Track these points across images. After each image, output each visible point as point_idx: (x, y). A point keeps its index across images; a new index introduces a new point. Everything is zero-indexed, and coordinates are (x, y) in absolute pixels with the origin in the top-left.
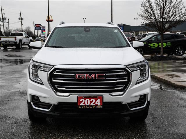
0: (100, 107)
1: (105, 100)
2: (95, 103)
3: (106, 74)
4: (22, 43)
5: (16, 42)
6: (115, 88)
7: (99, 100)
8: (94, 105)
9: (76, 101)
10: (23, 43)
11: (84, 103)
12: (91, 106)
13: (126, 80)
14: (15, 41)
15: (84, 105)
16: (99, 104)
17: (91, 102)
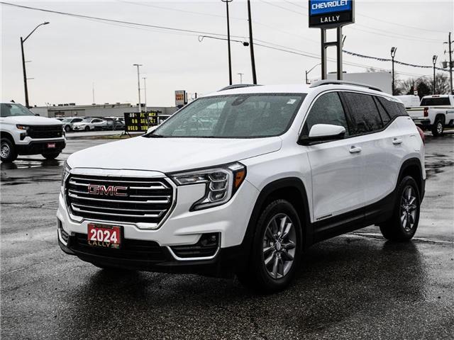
0: (116, 246)
1: (128, 235)
2: (109, 239)
3: (131, 188)
4: (443, 122)
5: (428, 121)
6: (145, 215)
7: (115, 233)
8: (109, 241)
9: (85, 231)
10: (447, 122)
11: (96, 237)
12: (105, 243)
13: (166, 201)
14: (425, 118)
15: (95, 239)
16: (115, 240)
17: (105, 236)
